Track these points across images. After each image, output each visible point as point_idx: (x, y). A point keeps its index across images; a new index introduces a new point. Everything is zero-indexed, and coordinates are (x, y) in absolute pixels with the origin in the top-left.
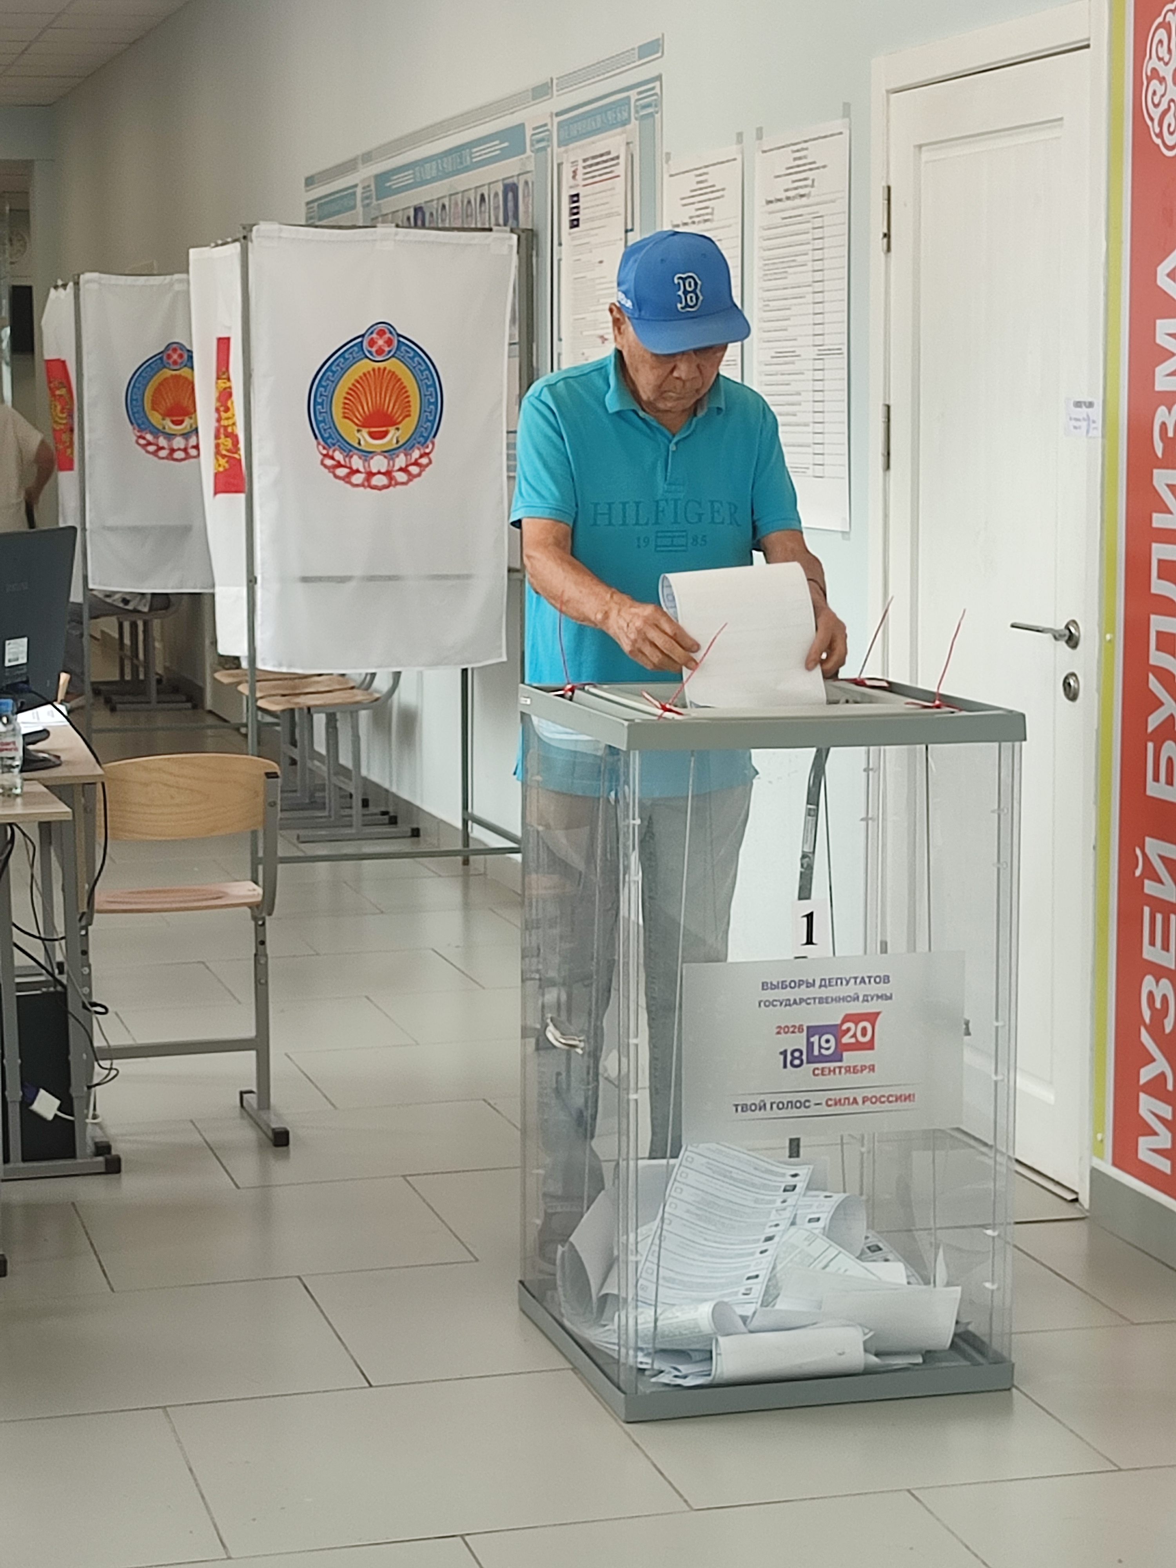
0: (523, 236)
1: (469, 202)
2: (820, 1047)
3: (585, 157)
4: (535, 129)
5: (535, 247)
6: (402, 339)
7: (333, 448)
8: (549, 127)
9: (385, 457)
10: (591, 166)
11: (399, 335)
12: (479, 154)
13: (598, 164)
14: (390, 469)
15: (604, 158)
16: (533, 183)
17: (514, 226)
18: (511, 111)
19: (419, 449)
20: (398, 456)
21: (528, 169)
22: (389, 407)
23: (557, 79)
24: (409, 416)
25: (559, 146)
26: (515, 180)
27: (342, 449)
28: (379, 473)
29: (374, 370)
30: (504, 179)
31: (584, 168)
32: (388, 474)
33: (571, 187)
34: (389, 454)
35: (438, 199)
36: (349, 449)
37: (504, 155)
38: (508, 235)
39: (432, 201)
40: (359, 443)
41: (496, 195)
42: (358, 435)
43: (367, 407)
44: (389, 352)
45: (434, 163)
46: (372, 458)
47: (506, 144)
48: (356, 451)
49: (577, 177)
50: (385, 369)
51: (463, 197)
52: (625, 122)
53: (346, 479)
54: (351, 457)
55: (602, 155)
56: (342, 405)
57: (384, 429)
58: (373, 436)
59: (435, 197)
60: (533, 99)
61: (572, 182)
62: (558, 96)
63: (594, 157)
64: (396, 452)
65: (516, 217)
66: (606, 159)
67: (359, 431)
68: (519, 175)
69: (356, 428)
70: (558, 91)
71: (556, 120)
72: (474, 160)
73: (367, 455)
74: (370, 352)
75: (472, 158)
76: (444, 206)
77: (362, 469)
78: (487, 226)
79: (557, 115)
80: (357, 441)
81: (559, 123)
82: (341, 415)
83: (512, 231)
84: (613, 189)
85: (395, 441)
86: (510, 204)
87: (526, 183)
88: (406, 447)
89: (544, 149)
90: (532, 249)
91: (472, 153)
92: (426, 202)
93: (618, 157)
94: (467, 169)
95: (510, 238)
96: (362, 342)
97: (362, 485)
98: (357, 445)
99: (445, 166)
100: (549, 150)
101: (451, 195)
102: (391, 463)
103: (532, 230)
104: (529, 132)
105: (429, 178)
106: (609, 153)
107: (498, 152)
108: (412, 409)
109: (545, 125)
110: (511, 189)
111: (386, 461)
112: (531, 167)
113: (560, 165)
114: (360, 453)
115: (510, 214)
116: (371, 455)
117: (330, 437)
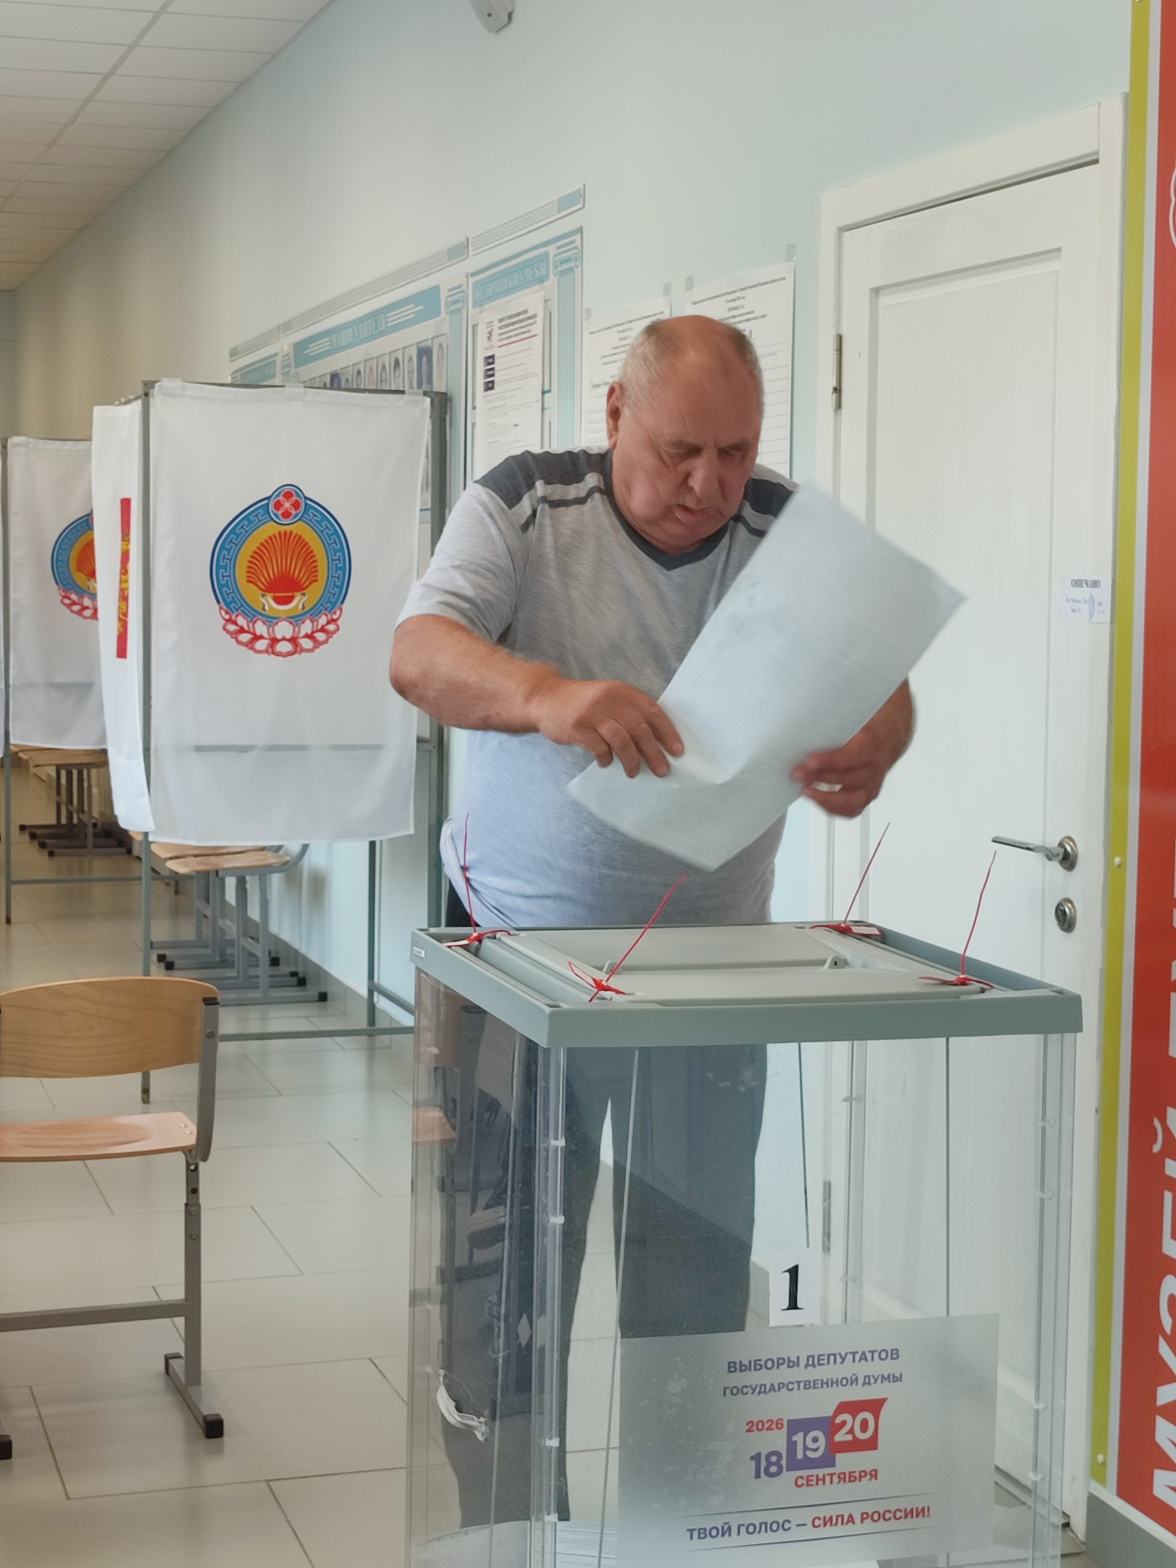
0: (437, 399)
1: (384, 367)
2: (806, 1448)
3: (501, 317)
4: (450, 290)
5: (448, 412)
6: (308, 502)
7: (236, 613)
8: (464, 288)
9: (291, 623)
10: (507, 326)
11: (306, 498)
12: (394, 317)
13: (513, 323)
14: (295, 635)
15: (521, 317)
16: (447, 347)
17: (428, 389)
18: (426, 273)
19: (326, 615)
20: (303, 622)
21: (443, 332)
22: (296, 571)
23: (473, 238)
24: (316, 581)
25: (474, 307)
26: (429, 343)
27: (245, 615)
28: (284, 639)
29: (280, 533)
30: (418, 343)
31: (500, 328)
32: (293, 640)
33: (486, 349)
34: (295, 620)
35: (354, 365)
36: (253, 615)
37: (419, 318)
38: (421, 397)
39: (348, 367)
40: (264, 609)
41: (410, 359)
42: (263, 601)
43: (272, 571)
44: (296, 515)
45: (350, 330)
46: (276, 624)
47: (421, 307)
48: (260, 617)
49: (492, 338)
50: (291, 533)
51: (377, 361)
52: (542, 280)
53: (250, 645)
54: (255, 622)
55: (518, 314)
56: (246, 569)
57: (289, 594)
58: (278, 601)
59: (351, 363)
60: (449, 260)
61: (487, 343)
62: (475, 255)
63: (510, 317)
64: (303, 618)
65: (430, 380)
66: (523, 318)
67: (263, 596)
68: (433, 338)
69: (261, 593)
70: (474, 250)
71: (472, 280)
72: (389, 325)
73: (272, 621)
74: (276, 515)
75: (386, 323)
76: (359, 372)
77: (265, 635)
78: (401, 389)
79: (473, 275)
80: (262, 606)
81: (474, 284)
82: (245, 579)
83: (425, 394)
84: (530, 349)
85: (301, 606)
86: (425, 368)
87: (441, 346)
88: (312, 613)
89: (459, 310)
90: (446, 413)
91: (386, 318)
92: (342, 369)
93: (535, 316)
94: (381, 334)
95: (423, 402)
96: (268, 504)
97: (267, 652)
98: (262, 612)
99: (361, 332)
100: (464, 311)
101: (366, 361)
102: (297, 629)
103: (445, 394)
104: (444, 294)
105: (344, 344)
106: (526, 312)
107: (413, 316)
108: (319, 574)
109: (460, 286)
110: (424, 353)
111: (291, 627)
112: (445, 329)
113: (475, 326)
114: (264, 619)
115: (424, 378)
116: (275, 621)
117: (233, 601)
